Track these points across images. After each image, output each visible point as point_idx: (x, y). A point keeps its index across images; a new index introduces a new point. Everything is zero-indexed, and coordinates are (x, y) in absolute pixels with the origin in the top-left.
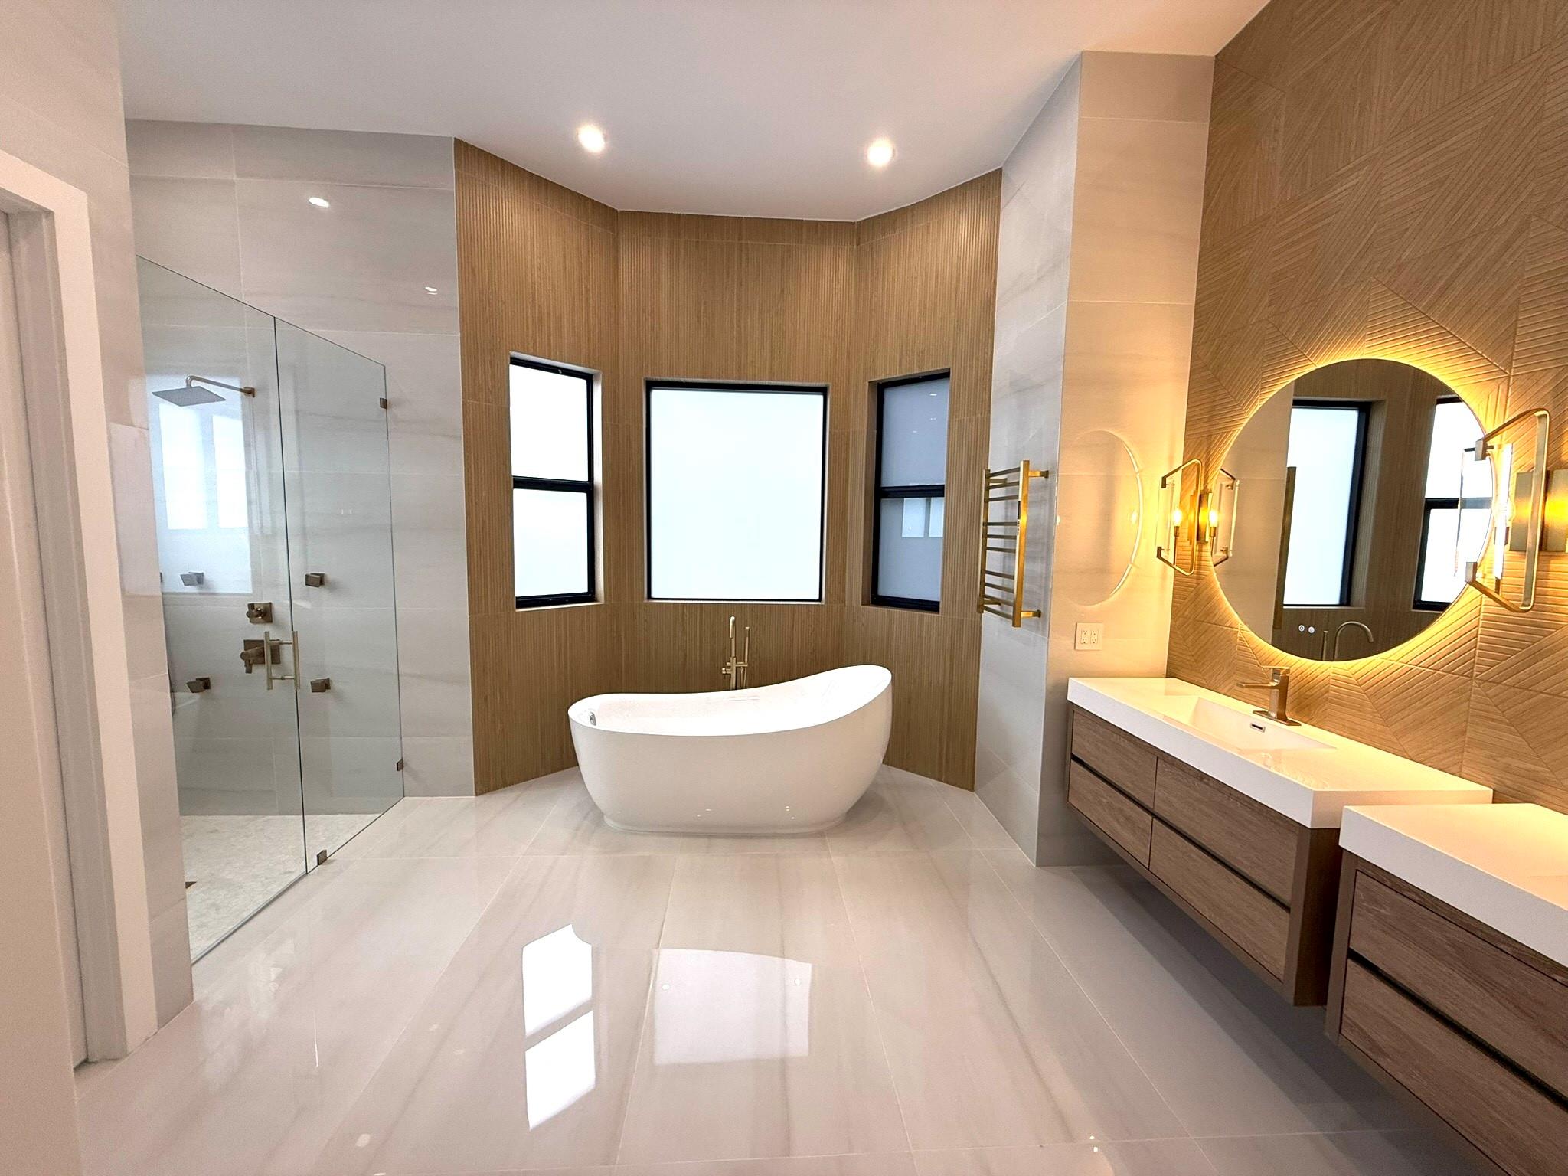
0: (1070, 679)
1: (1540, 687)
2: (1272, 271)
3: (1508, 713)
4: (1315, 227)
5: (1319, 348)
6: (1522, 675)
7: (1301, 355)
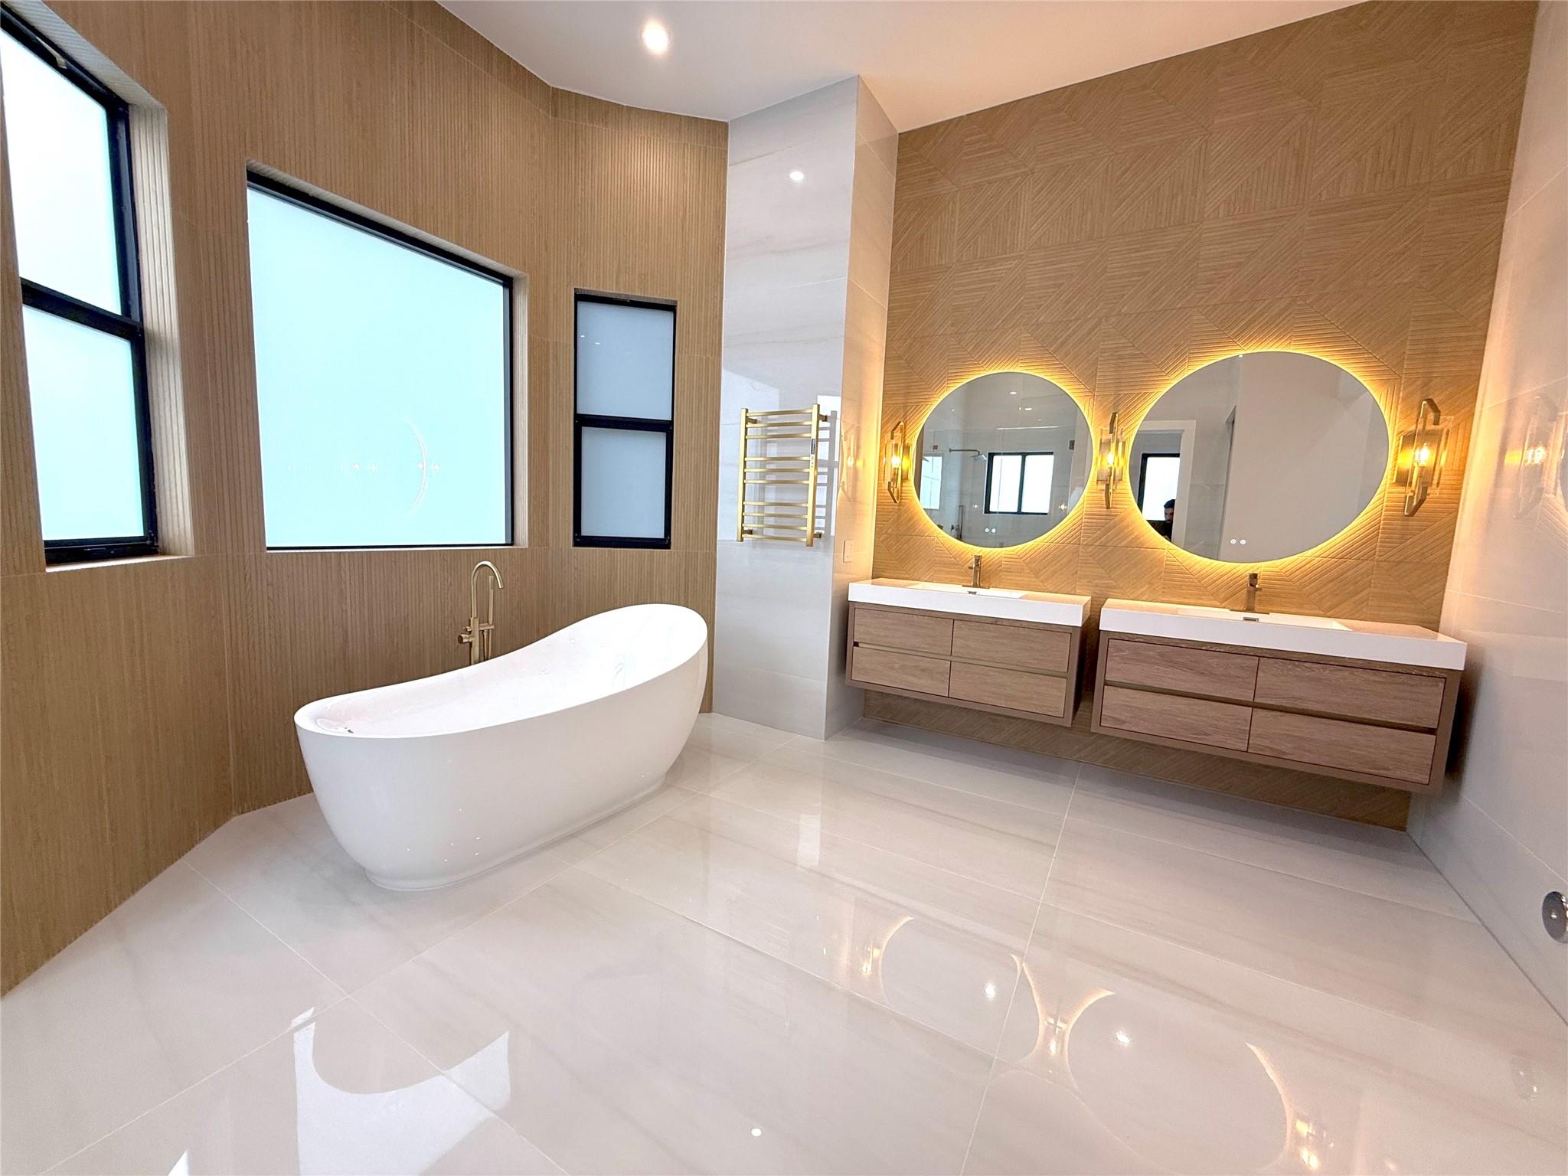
0: (850, 584)
1: (1110, 544)
2: (954, 304)
3: (1096, 559)
4: (983, 285)
5: (989, 361)
6: (1103, 539)
7: (977, 363)
